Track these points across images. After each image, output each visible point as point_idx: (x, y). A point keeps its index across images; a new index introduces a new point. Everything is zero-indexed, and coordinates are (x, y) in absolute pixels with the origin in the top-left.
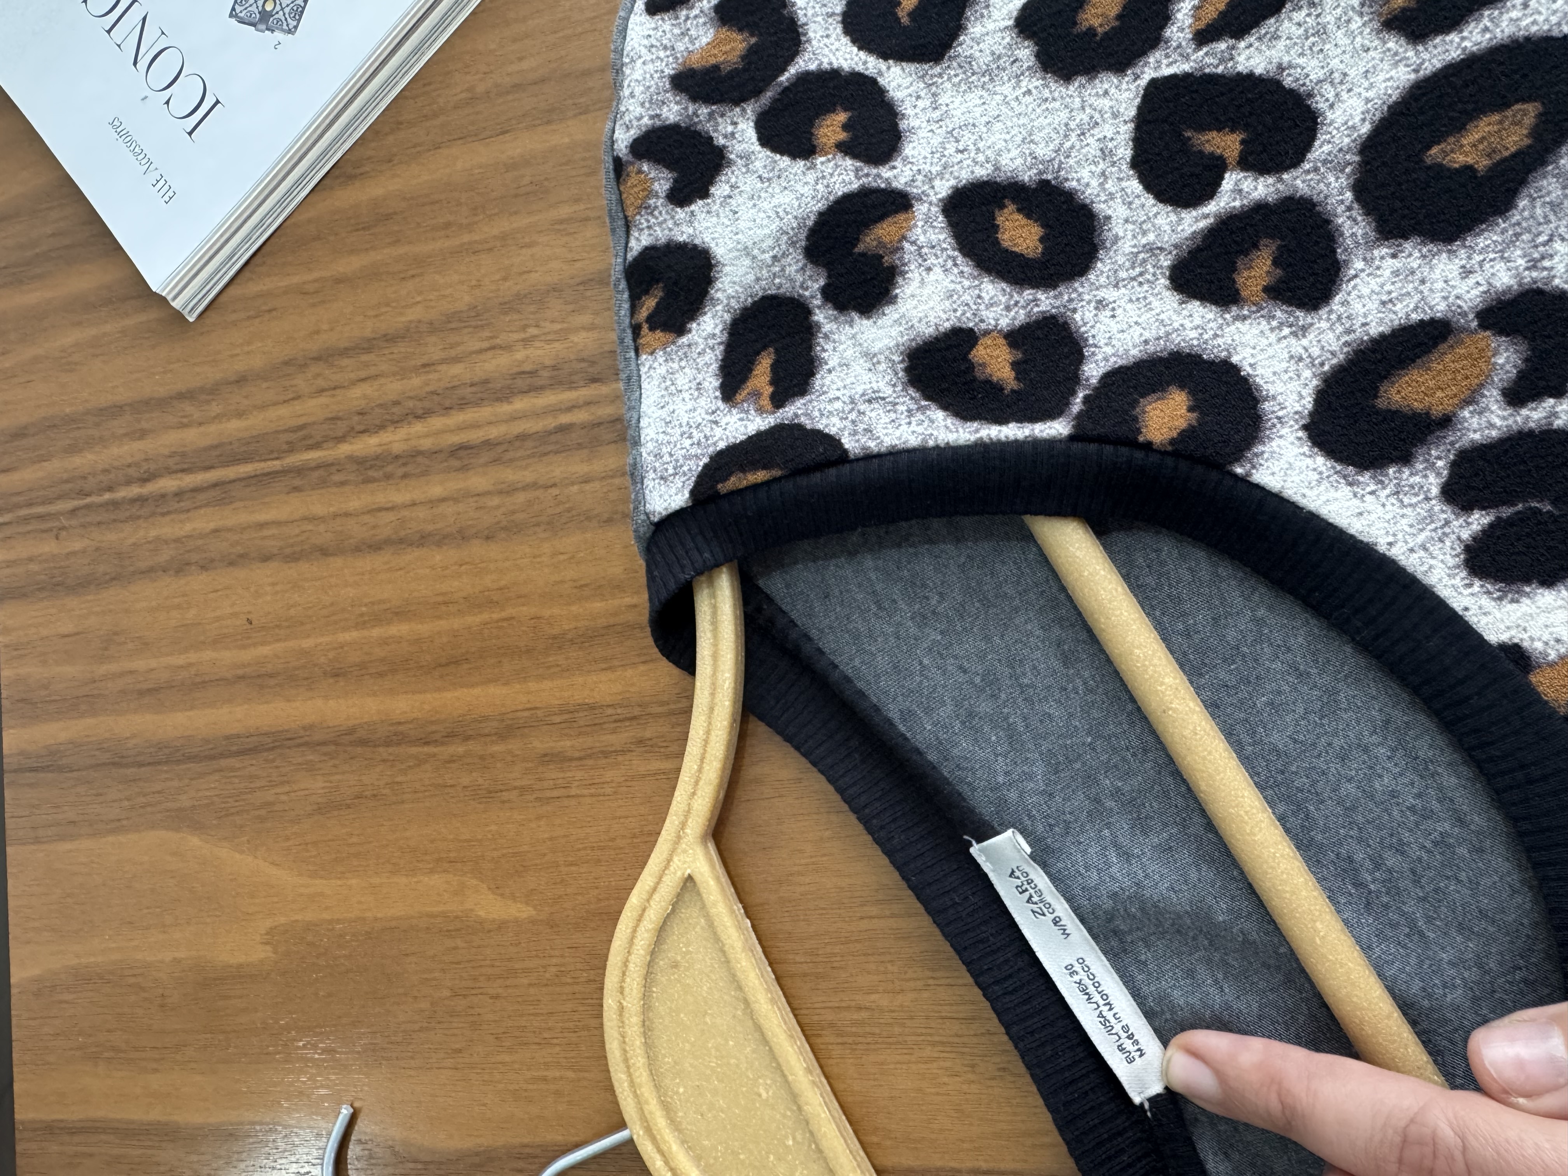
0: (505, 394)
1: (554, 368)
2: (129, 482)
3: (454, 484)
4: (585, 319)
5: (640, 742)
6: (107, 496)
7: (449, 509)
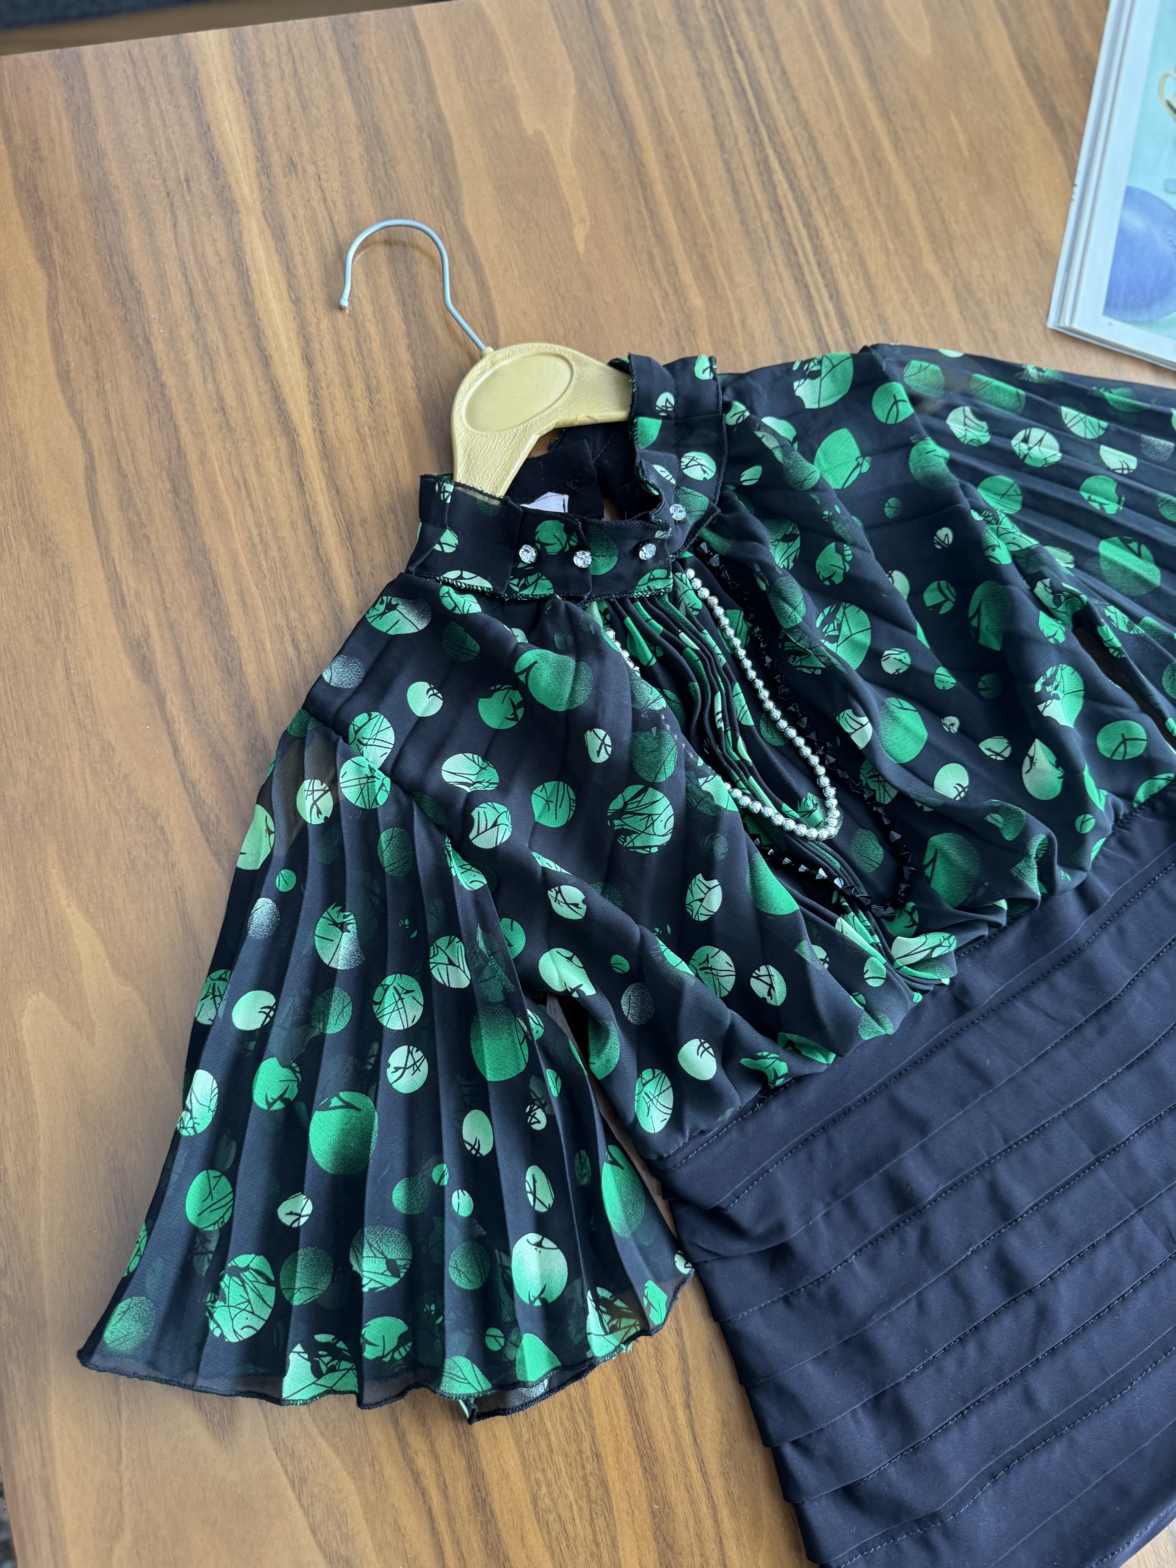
0: (808, 226)
1: (822, 246)
2: (738, 44)
3: (763, 205)
4: (845, 259)
5: (667, 294)
6: (728, 32)
7: (751, 203)
